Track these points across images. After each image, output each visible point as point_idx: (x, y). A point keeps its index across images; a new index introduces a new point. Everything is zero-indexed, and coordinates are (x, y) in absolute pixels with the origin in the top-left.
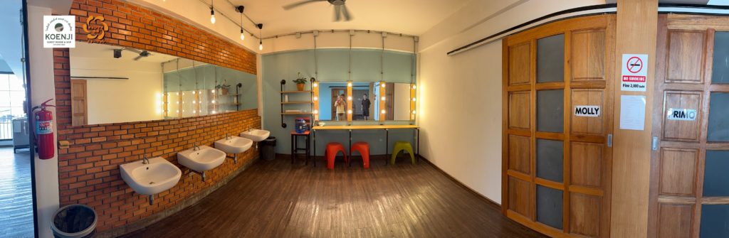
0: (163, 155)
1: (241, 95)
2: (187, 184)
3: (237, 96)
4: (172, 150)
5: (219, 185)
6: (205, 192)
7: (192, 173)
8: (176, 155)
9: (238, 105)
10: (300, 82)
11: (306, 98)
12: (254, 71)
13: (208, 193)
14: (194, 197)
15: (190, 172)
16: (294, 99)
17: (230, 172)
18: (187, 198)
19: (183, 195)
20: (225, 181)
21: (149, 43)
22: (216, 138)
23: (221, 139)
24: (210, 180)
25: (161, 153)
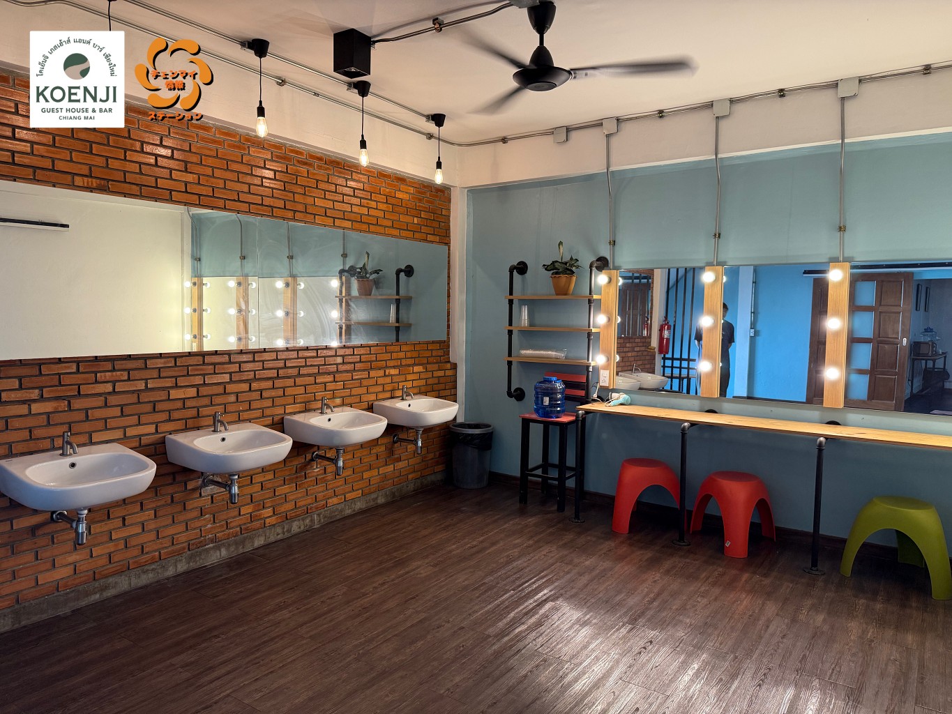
0: (124, 440)
1: (409, 299)
2: (196, 513)
3: (398, 302)
4: (152, 429)
5: (296, 527)
6: (252, 539)
7: (211, 489)
8: (163, 442)
9: (398, 329)
10: (563, 269)
11: (575, 319)
12: (444, 237)
13: (258, 542)
14: (218, 548)
15: (204, 485)
16: (545, 318)
17: (335, 500)
18: (195, 548)
19: (183, 538)
20: (317, 520)
21: (86, 172)
22: (289, 409)
23: (306, 410)
24: (268, 512)
25: (118, 434)
